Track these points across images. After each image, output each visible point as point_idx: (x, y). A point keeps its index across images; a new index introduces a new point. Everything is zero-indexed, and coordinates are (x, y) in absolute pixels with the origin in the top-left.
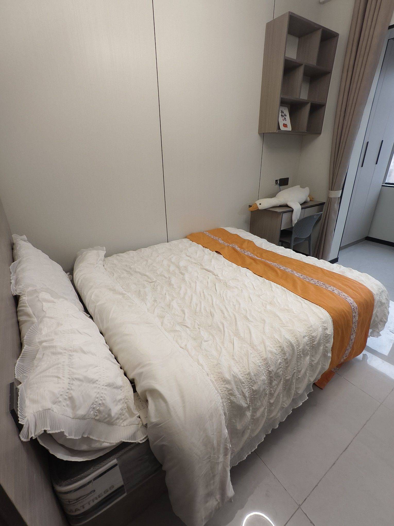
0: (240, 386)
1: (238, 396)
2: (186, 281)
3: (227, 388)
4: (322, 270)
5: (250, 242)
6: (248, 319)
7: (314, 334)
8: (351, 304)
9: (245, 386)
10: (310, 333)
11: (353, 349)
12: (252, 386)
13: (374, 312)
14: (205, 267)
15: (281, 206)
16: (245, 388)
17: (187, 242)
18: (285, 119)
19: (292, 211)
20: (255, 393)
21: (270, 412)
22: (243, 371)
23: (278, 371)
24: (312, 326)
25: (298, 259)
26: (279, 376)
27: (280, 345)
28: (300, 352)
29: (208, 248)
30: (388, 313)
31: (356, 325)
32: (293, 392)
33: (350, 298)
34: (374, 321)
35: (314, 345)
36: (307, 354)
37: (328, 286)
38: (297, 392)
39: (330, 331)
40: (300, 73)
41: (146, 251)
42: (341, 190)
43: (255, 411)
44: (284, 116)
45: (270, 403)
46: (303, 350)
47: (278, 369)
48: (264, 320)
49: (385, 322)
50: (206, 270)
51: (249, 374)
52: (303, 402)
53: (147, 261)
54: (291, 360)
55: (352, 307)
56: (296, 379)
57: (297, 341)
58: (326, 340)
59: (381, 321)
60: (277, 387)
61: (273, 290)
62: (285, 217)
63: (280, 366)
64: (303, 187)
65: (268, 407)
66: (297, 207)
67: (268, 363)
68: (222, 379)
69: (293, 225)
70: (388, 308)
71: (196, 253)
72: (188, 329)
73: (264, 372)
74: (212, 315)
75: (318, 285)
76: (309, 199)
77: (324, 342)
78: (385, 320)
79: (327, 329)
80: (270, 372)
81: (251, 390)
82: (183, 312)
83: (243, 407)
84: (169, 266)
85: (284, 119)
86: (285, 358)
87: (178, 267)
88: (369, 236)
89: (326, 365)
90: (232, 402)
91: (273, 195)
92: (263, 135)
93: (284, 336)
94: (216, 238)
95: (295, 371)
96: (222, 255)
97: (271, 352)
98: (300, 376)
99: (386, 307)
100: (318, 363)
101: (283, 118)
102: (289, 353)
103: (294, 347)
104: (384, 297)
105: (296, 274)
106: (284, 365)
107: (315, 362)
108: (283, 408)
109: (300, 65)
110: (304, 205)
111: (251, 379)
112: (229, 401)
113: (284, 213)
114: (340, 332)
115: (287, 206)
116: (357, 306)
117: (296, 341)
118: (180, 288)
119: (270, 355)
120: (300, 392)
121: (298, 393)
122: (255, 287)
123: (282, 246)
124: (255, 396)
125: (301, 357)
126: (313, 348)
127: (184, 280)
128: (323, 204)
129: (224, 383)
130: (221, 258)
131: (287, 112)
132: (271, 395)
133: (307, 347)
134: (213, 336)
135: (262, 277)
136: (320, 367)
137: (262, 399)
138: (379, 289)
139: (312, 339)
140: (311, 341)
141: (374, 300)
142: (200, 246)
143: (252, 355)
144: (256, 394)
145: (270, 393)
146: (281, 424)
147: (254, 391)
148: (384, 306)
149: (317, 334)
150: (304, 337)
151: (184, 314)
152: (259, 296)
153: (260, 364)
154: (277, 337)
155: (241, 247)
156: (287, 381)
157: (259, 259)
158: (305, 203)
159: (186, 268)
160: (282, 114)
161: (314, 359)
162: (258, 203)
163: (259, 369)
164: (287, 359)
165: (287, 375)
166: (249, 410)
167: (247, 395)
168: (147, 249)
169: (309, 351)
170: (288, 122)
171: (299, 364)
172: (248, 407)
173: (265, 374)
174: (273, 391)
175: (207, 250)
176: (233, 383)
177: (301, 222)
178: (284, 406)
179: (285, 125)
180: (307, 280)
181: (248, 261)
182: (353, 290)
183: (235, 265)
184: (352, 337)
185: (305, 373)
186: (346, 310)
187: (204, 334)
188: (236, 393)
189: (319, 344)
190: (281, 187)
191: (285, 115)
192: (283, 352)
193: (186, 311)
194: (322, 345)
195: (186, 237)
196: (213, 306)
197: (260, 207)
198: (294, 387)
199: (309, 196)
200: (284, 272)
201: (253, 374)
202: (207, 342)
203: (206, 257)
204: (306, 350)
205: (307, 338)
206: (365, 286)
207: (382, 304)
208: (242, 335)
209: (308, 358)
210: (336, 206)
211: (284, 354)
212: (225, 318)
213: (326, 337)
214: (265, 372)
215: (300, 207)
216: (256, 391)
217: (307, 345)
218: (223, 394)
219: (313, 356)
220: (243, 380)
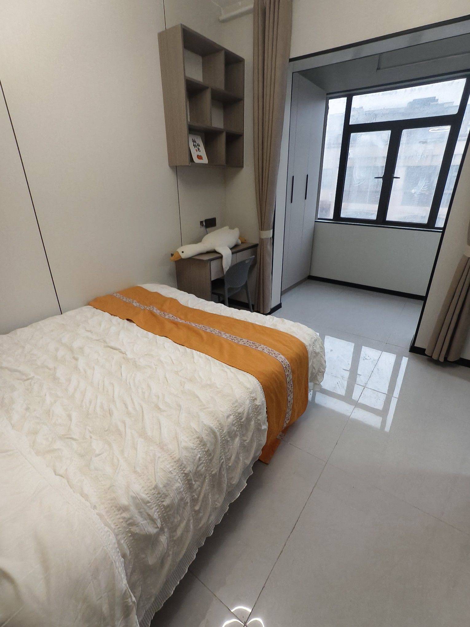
0: (143, 508)
1: (142, 523)
2: (79, 369)
3: (124, 518)
4: (253, 325)
5: (174, 301)
6: (160, 408)
7: (240, 410)
8: (282, 363)
9: (151, 505)
10: (235, 410)
11: (293, 409)
12: (163, 502)
13: (310, 364)
14: (109, 345)
15: (208, 253)
16: (152, 509)
17: (89, 311)
18: (199, 149)
19: (221, 257)
20: (168, 509)
21: (197, 521)
22: (147, 485)
23: (198, 469)
24: (237, 400)
25: (228, 316)
26: (202, 475)
27: (197, 436)
28: (225, 436)
29: (117, 316)
30: (325, 362)
31: (292, 383)
32: (225, 486)
33: (281, 356)
34: (312, 373)
35: (242, 423)
36: (236, 436)
37: (257, 344)
38: (231, 484)
39: (261, 399)
40: (208, 96)
41: (23, 333)
42: (272, 230)
43: (173, 530)
44: (197, 146)
45: (195, 511)
46: (229, 433)
47: (198, 467)
48: (180, 406)
49: (323, 373)
50: (112, 348)
51: (156, 487)
52: (241, 492)
53: (24, 347)
54: (214, 451)
55: (284, 366)
56: (227, 469)
57: (220, 424)
58: (257, 413)
59: (319, 371)
60: (202, 488)
61: (195, 362)
62: (214, 265)
63: (201, 462)
64: (232, 228)
65: (193, 517)
66: (226, 252)
67: (182, 464)
68: (116, 507)
69: (225, 273)
70: (323, 357)
71: (100, 325)
72: (74, 443)
73: (177, 477)
74: (111, 413)
75: (248, 345)
76: (240, 242)
77: (255, 415)
78: (323, 370)
79: (256, 399)
80: (186, 475)
81: (162, 507)
82: (69, 417)
83: (151, 535)
84: (57, 350)
85: (197, 150)
86: (206, 450)
87: (71, 350)
88: (311, 275)
89: (262, 439)
90: (133, 535)
91: (198, 240)
92: (176, 168)
93: (202, 422)
94: (129, 300)
95: (222, 461)
96: (134, 323)
97: (186, 448)
98: (230, 465)
99: (322, 356)
100: (252, 440)
101: (196, 148)
102: (210, 442)
103: (216, 433)
104: (318, 346)
105: (224, 336)
106: (207, 458)
107: (247, 441)
108: (216, 508)
109: (207, 88)
110: (235, 249)
111: (159, 493)
112: (130, 535)
113: (212, 260)
114: (274, 397)
115: (215, 252)
116: (288, 363)
117: (218, 424)
118: (69, 380)
119: (185, 453)
120: (235, 482)
121: (233, 484)
122: (173, 360)
123: (212, 301)
124: (169, 513)
125: (228, 441)
126: (241, 427)
127: (76, 368)
128: (256, 246)
129: (120, 512)
130: (134, 327)
131: (199, 141)
132: (194, 501)
133: (233, 428)
134: (110, 444)
135: (184, 346)
136: (255, 445)
137: (181, 512)
138: (312, 338)
139: (239, 416)
140: (238, 418)
141: (307, 352)
142: (107, 314)
143: (161, 460)
144: (170, 510)
145: (193, 500)
146: (217, 528)
147: (166, 508)
148: (320, 355)
149: (244, 409)
150: (228, 417)
151: (71, 420)
152: (177, 373)
153: (171, 470)
154: (194, 425)
155: (161, 309)
156: (214, 476)
157: (183, 321)
158: (236, 246)
159: (81, 349)
160: (195, 144)
161: (245, 438)
162: (180, 250)
163: (170, 475)
164: (208, 450)
165: (212, 470)
166: (164, 532)
167: (156, 516)
168: (26, 329)
169: (238, 431)
170: (203, 153)
171: (227, 451)
172: (162, 529)
173: (179, 480)
174: (197, 495)
175: (116, 319)
176: (132, 508)
177: (234, 268)
178: (216, 506)
179: (200, 157)
180: (236, 341)
181: (168, 326)
182: (284, 345)
183: (151, 335)
184: (289, 398)
185: (237, 457)
186: (277, 371)
187: (97, 446)
188: (139, 519)
189: (248, 419)
190: (208, 229)
191: (199, 145)
192: (202, 443)
193: (74, 415)
194: (253, 419)
195: (89, 304)
196: (114, 401)
197: (183, 256)
198: (225, 480)
199: (240, 237)
200: (210, 335)
201: (161, 486)
202: (100, 456)
203: (113, 329)
204: (232, 432)
205: (232, 417)
206: (297, 339)
207: (317, 354)
208: (149, 433)
209: (237, 440)
210: (269, 247)
211: (205, 445)
212: (128, 413)
213: (256, 409)
214: (179, 476)
215: (230, 252)
216: (168, 506)
217: (233, 425)
218: (119, 528)
219: (244, 435)
220: (148, 499)
